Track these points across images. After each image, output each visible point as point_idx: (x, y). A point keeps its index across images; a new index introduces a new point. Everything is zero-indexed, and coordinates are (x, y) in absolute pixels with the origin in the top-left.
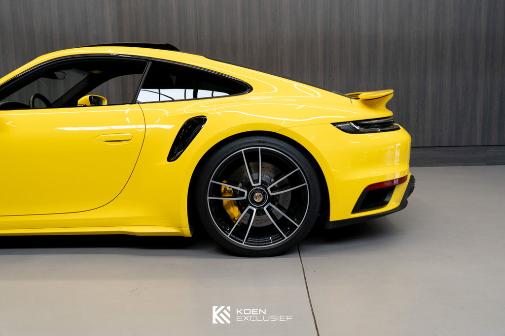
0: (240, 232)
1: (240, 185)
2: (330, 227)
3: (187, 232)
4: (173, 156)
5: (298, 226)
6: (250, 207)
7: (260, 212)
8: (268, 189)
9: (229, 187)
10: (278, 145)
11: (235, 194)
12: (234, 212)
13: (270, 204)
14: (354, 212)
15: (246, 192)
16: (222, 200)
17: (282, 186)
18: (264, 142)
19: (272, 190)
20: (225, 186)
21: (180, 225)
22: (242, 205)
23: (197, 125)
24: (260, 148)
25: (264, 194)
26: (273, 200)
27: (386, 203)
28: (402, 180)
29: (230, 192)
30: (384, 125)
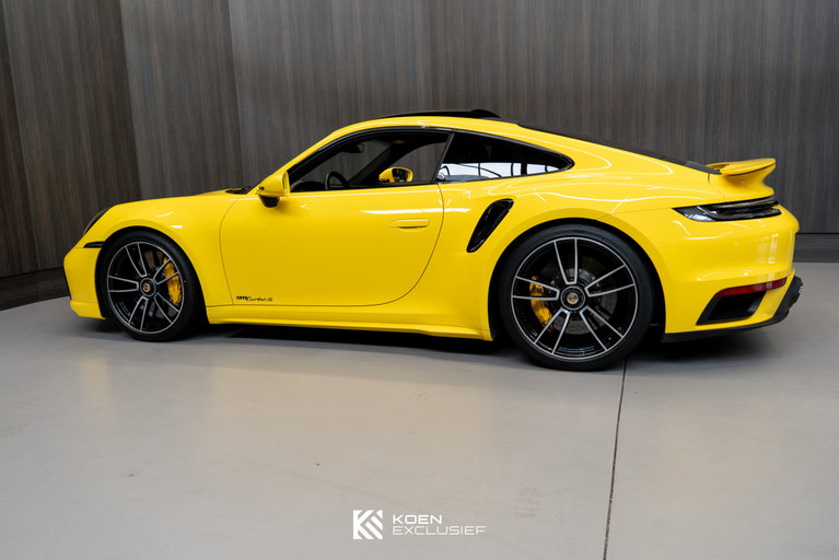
0: (549, 339)
1: (553, 282)
2: (664, 340)
3: (487, 335)
4: (474, 245)
5: (623, 337)
6: (562, 310)
7: (575, 316)
8: (586, 289)
9: (539, 285)
10: (599, 236)
11: (547, 293)
12: (544, 314)
13: (587, 307)
14: (700, 322)
15: (558, 291)
16: (530, 301)
17: (605, 285)
18: (582, 232)
19: (592, 290)
20: (535, 284)
21: (480, 328)
22: (553, 307)
23: (503, 209)
24: (576, 239)
25: (580, 295)
26: (592, 302)
27: (751, 314)
28: (777, 284)
29: (539, 291)
30: (759, 209)
